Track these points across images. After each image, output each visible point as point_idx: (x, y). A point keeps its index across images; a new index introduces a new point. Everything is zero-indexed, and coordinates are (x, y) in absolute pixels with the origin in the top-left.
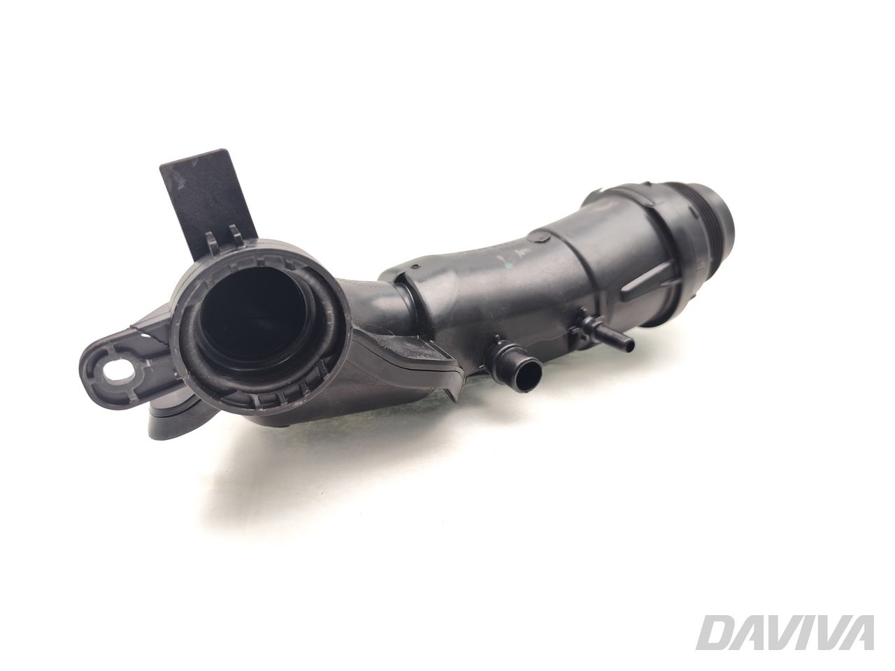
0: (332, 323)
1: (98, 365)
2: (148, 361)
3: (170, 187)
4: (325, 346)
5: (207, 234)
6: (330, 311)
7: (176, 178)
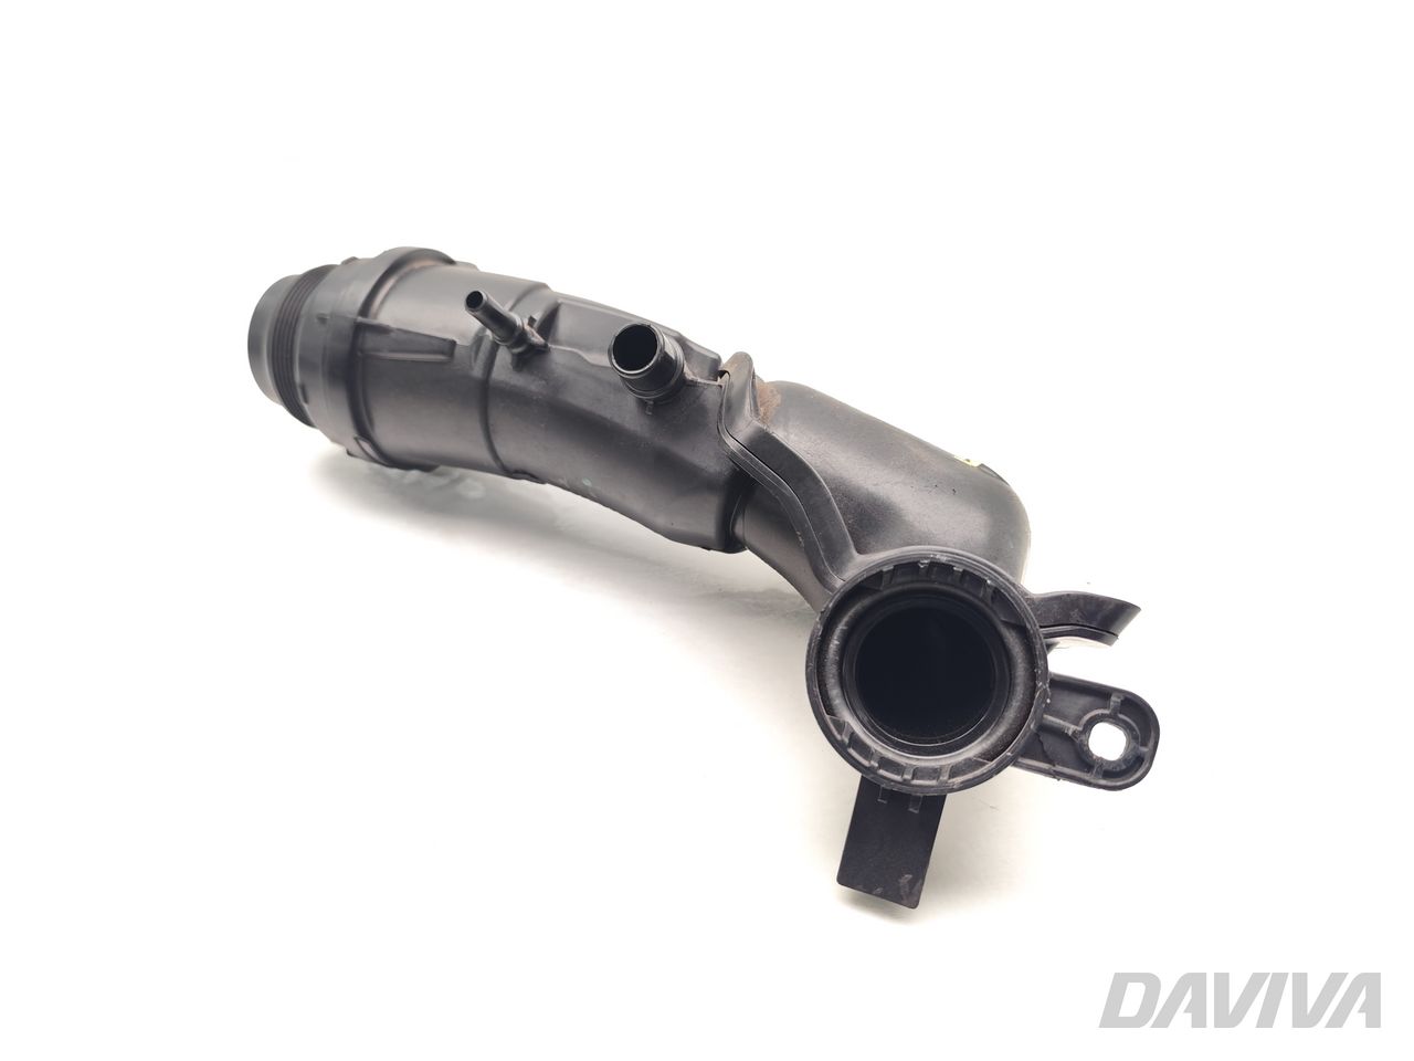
0: (841, 627)
1: (1124, 767)
2: (1070, 733)
3: (918, 884)
4: (866, 601)
5: (916, 812)
6: (835, 643)
7: (907, 889)
